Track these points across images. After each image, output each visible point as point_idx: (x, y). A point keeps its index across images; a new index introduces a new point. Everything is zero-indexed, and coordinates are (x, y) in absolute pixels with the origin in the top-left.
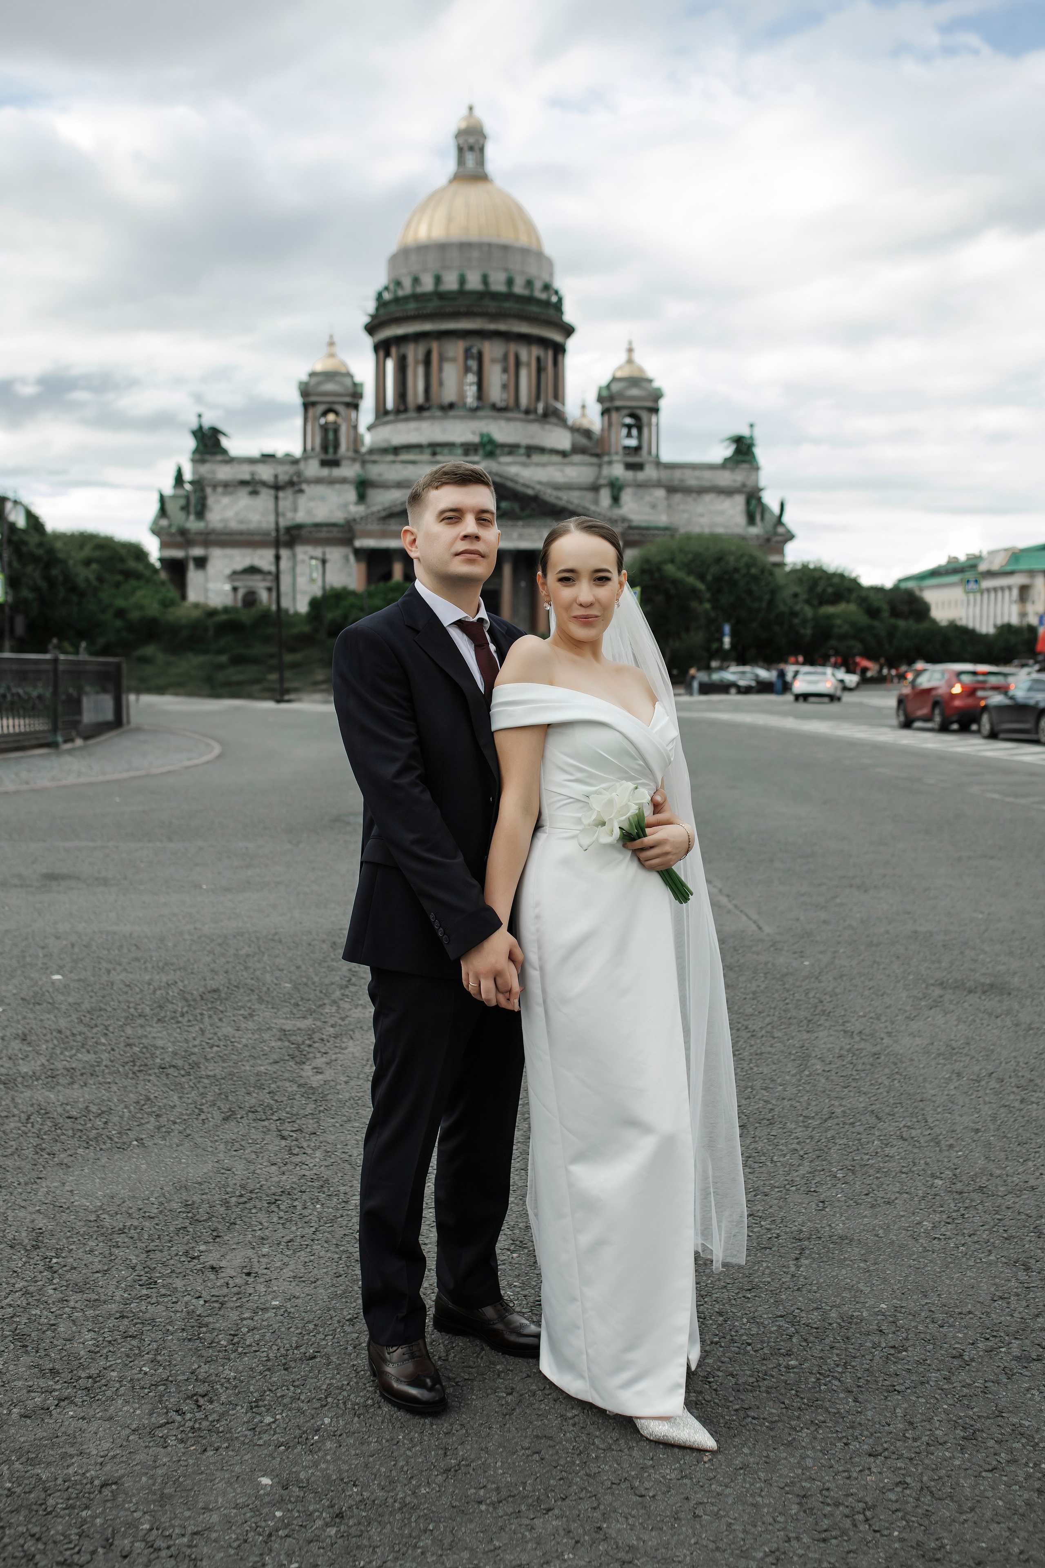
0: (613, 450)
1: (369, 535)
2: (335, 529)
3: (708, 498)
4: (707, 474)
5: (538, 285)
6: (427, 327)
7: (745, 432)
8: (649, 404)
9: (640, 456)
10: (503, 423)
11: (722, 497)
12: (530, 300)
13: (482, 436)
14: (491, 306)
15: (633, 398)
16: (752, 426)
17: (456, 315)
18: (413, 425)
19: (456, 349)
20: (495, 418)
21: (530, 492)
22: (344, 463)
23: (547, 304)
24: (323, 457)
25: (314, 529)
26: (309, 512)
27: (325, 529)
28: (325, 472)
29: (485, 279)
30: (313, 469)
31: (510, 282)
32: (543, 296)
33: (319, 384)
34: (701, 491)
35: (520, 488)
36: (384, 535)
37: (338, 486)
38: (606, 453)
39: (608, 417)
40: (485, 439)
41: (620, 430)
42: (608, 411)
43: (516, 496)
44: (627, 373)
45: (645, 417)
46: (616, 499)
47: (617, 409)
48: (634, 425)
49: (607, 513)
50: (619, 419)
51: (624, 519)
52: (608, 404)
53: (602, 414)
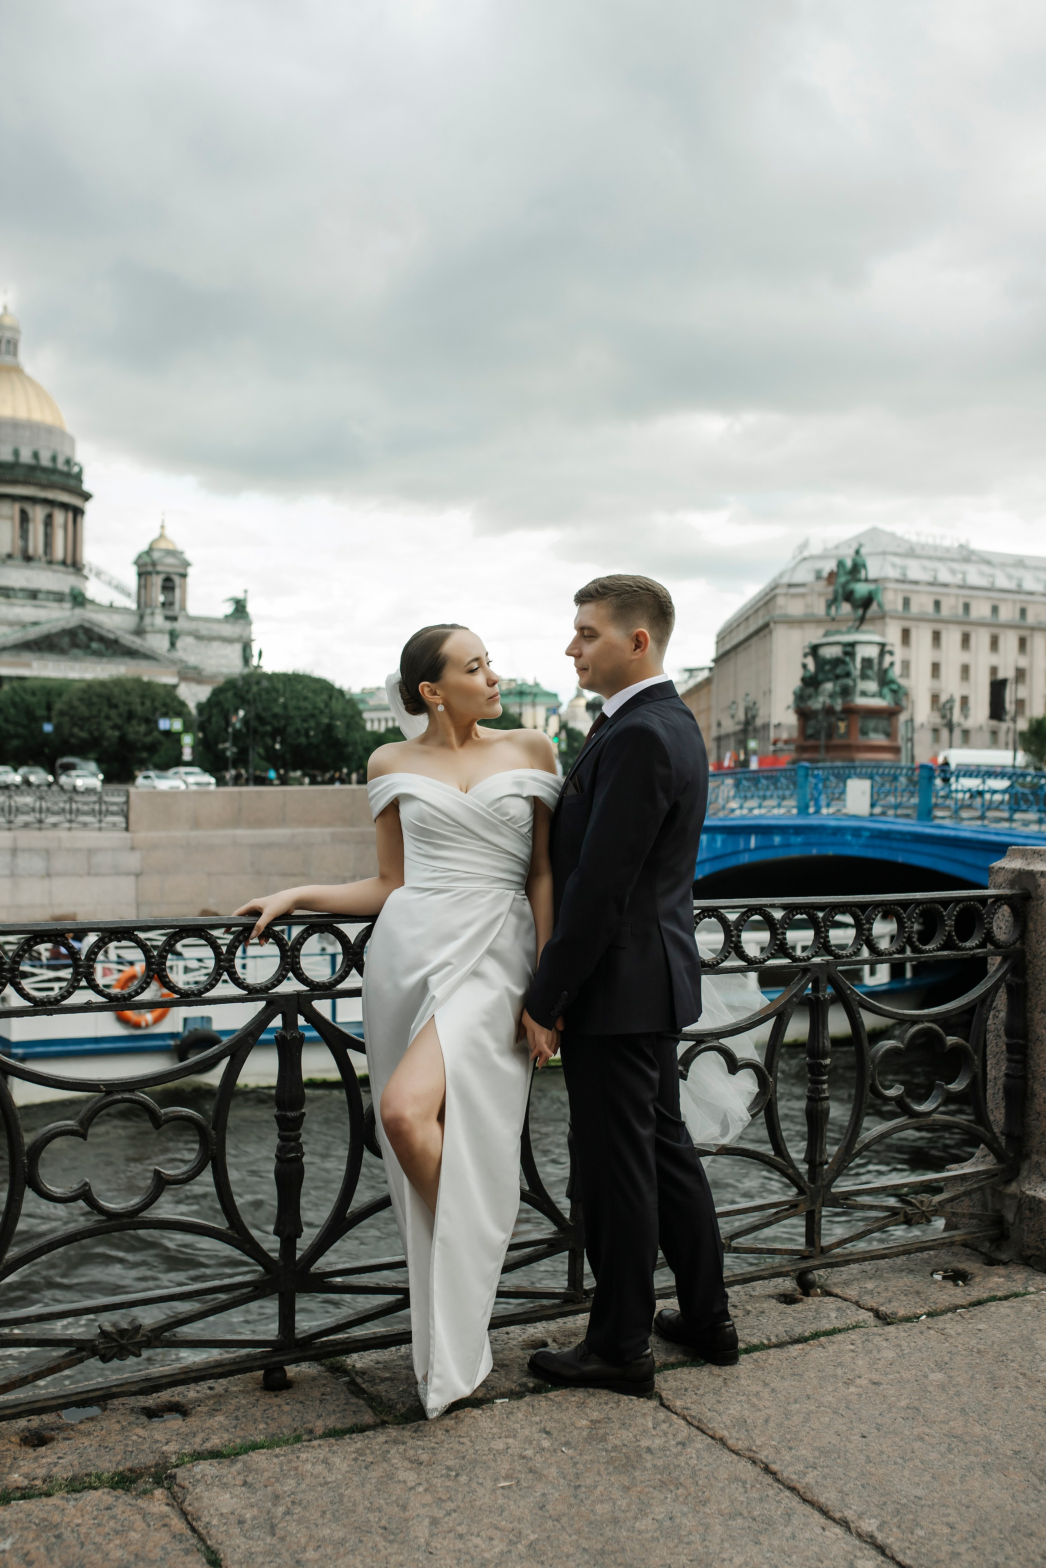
0: (153, 604)
3: (215, 644)
4: (215, 627)
7: (240, 595)
8: (181, 571)
9: (173, 610)
11: (226, 645)
13: (72, 589)
14: (43, 478)
15: (170, 565)
16: (246, 591)
21: (112, 636)
23: (68, 475)
29: (36, 455)
31: (54, 459)
32: (65, 468)
34: (211, 639)
35: (104, 633)
38: (146, 606)
39: (149, 578)
40: (76, 592)
41: (159, 589)
42: (149, 573)
43: (102, 639)
44: (163, 545)
45: (177, 580)
46: (173, 645)
47: (158, 573)
48: (168, 585)
49: (167, 655)
50: (158, 581)
51: (181, 661)
52: (150, 569)
53: (140, 575)
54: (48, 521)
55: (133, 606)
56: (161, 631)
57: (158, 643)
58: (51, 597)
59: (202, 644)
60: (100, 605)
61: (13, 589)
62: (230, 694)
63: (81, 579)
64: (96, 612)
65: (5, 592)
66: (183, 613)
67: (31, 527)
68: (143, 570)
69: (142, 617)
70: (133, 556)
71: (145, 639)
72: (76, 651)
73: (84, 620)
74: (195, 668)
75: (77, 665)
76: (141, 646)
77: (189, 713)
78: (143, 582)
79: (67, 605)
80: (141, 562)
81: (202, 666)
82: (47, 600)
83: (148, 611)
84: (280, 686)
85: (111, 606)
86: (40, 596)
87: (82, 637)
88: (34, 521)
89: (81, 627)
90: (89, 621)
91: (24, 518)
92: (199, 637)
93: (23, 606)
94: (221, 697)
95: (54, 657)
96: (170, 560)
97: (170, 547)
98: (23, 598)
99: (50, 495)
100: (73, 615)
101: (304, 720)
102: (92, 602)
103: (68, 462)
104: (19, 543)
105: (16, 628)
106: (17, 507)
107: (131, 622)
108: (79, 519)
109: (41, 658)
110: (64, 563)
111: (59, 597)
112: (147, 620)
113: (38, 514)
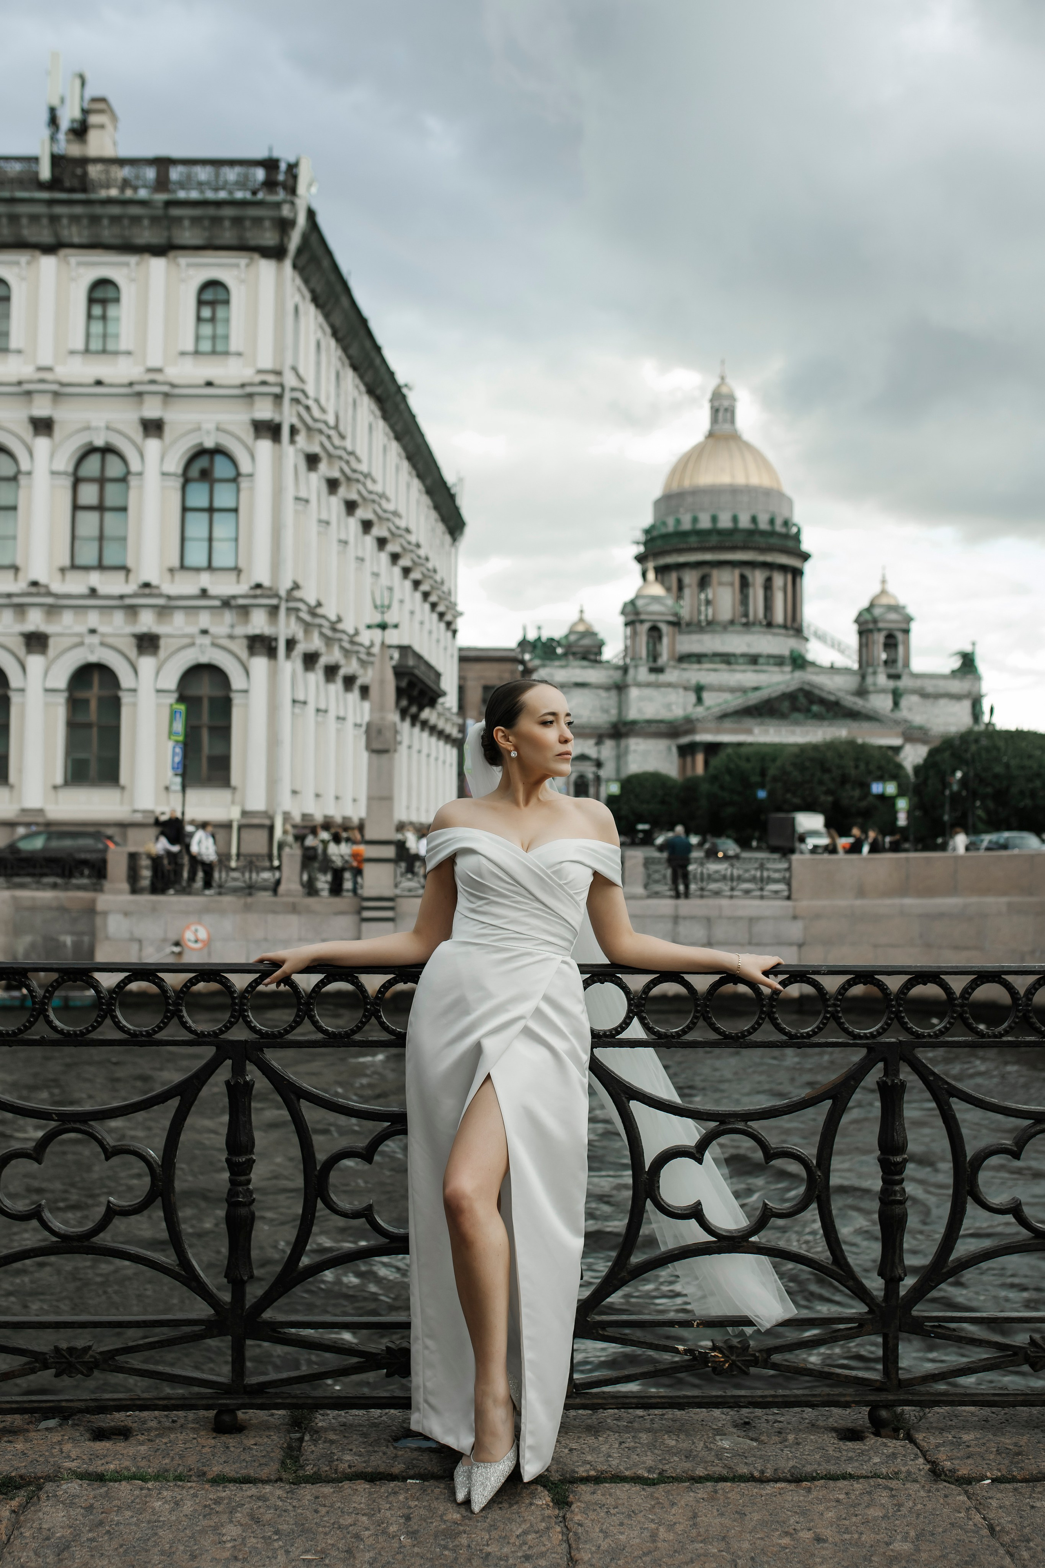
0: (875, 663)
1: (707, 731)
2: (661, 725)
3: (943, 702)
4: (941, 683)
7: (968, 649)
8: (904, 626)
9: (896, 668)
11: (954, 702)
13: (792, 652)
14: (762, 541)
15: (892, 621)
16: (974, 644)
19: (731, 576)
20: (764, 633)
21: (832, 698)
22: (668, 670)
23: (787, 536)
24: (652, 665)
25: (644, 724)
26: (640, 711)
27: (653, 725)
28: (653, 677)
29: (754, 520)
30: (643, 674)
32: (784, 530)
33: (647, 604)
34: (937, 696)
35: (824, 695)
36: (718, 731)
37: (663, 689)
38: (868, 665)
39: (870, 636)
40: (795, 654)
41: (881, 647)
42: (870, 631)
43: (822, 701)
44: (884, 601)
45: (900, 636)
46: (896, 704)
47: (879, 630)
48: (891, 643)
49: (891, 715)
50: (880, 638)
51: (906, 721)
52: (871, 626)
53: (861, 633)
54: (768, 586)
55: (856, 666)
56: (883, 691)
57: (881, 703)
58: (772, 661)
59: (929, 702)
60: (820, 667)
61: (734, 655)
62: (947, 754)
63: (803, 642)
64: (817, 674)
65: (725, 658)
66: (906, 671)
67: (751, 591)
68: (865, 627)
69: (863, 677)
70: (854, 614)
71: (867, 700)
72: (796, 715)
73: (804, 682)
74: (921, 728)
75: (798, 730)
76: (863, 707)
77: (907, 776)
78: (864, 640)
79: (788, 669)
80: (862, 619)
81: (929, 726)
82: (768, 664)
83: (870, 670)
84: (1001, 744)
85: (832, 667)
86: (761, 660)
87: (802, 700)
88: (754, 585)
89: (801, 690)
90: (809, 684)
91: (744, 583)
92: (924, 695)
93: (744, 671)
94: (938, 758)
95: (775, 722)
96: (893, 616)
97: (892, 602)
98: (744, 664)
99: (769, 558)
100: (792, 679)
101: (1030, 780)
102: (813, 664)
103: (786, 523)
104: (739, 609)
105: (738, 694)
106: (737, 573)
107: (851, 683)
108: (798, 580)
109: (762, 724)
110: (785, 627)
111: (778, 661)
112: (870, 680)
113: (758, 578)
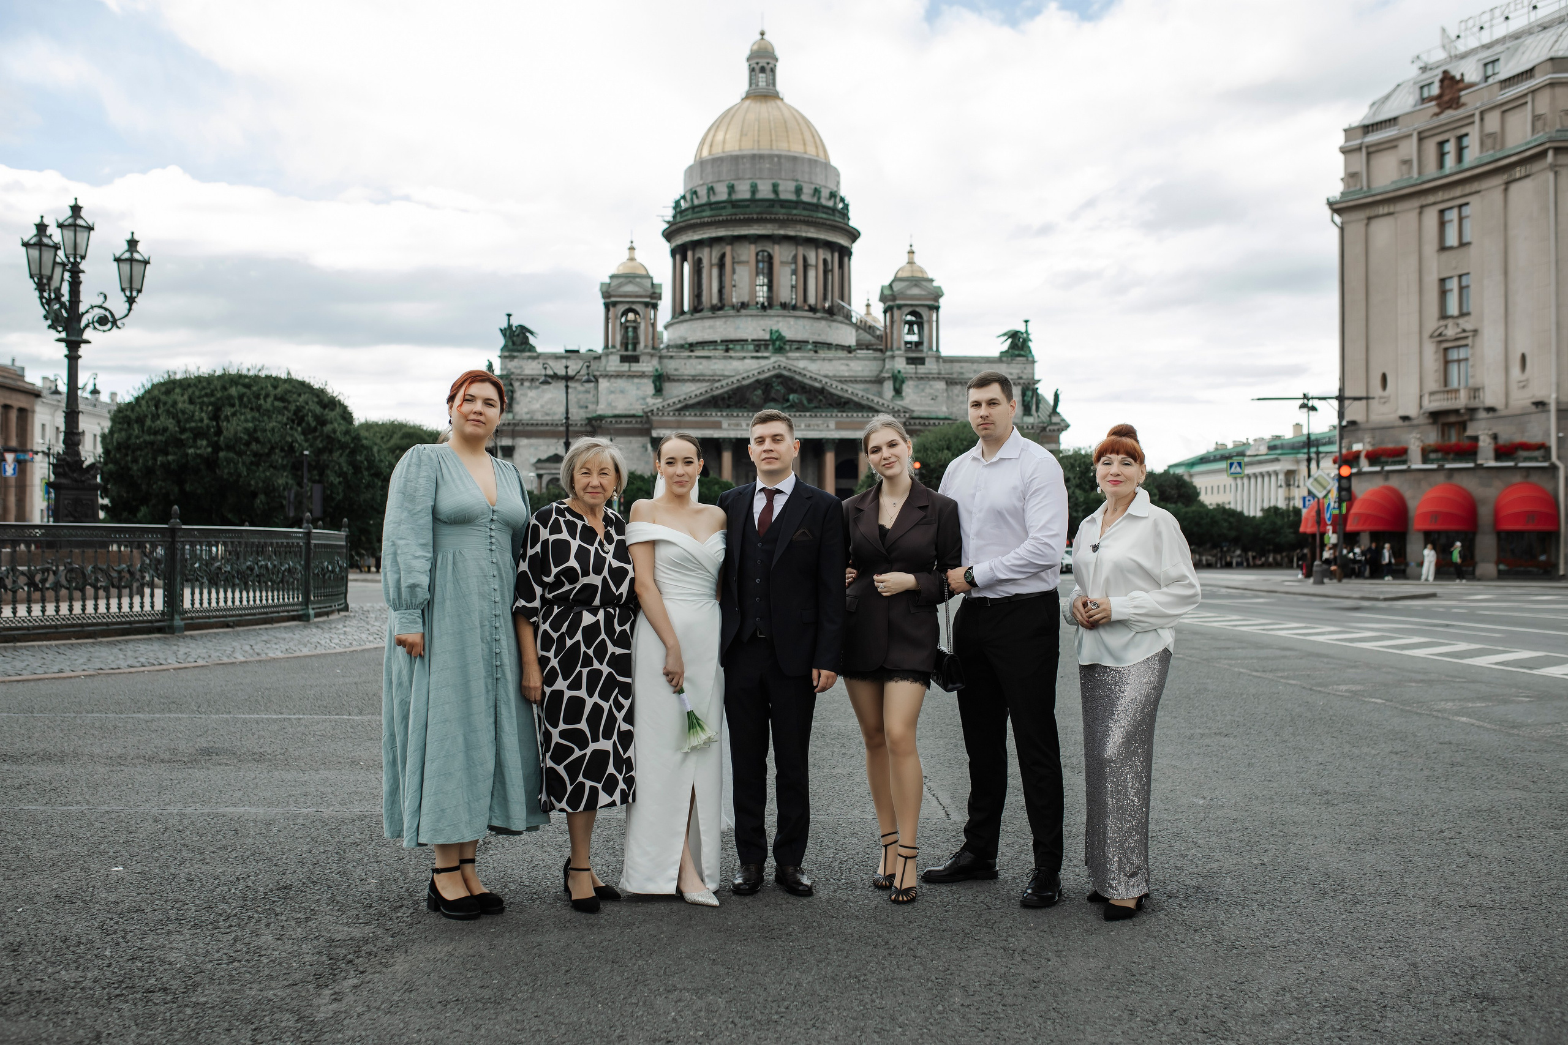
0: (895, 347)
1: (665, 425)
2: (634, 420)
5: (825, 193)
6: (721, 232)
7: (1021, 327)
8: (931, 302)
10: (792, 321)
12: (817, 207)
13: (772, 332)
15: (913, 298)
16: (1027, 322)
17: (748, 222)
18: (707, 323)
19: (748, 252)
20: (784, 316)
21: (818, 385)
22: (643, 359)
23: (834, 210)
24: (624, 353)
25: (614, 420)
26: (609, 404)
27: (624, 420)
28: (625, 367)
30: (613, 364)
32: (831, 204)
33: (620, 285)
35: (808, 382)
36: (679, 425)
37: (636, 380)
39: (896, 311)
42: (896, 306)
43: (804, 389)
44: (911, 273)
45: (928, 313)
47: (899, 307)
48: (916, 321)
50: (901, 317)
52: (896, 302)
53: (885, 312)
59: (952, 390)
66: (934, 354)
68: (888, 305)
73: (781, 367)
76: (854, 394)
80: (886, 297)
83: (889, 354)
87: (776, 388)
89: (780, 376)
90: (787, 369)
92: (951, 382)
97: (920, 275)
100: (768, 364)
112: (888, 365)
